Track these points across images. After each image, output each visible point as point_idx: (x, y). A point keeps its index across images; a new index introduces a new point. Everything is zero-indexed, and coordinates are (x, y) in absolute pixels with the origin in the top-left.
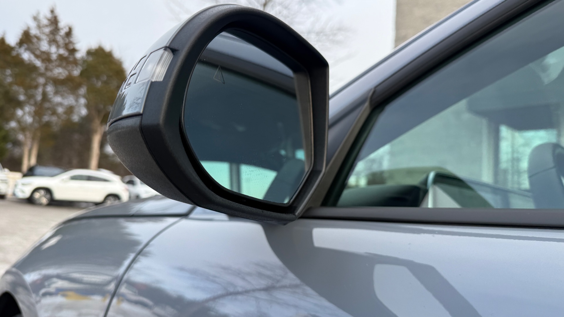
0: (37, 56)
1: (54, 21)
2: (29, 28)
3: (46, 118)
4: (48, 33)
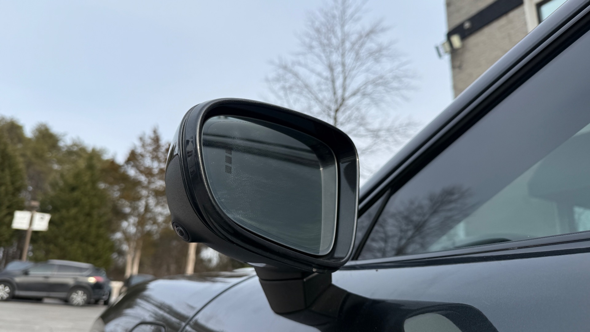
0: (141, 172)
1: (156, 140)
2: (135, 147)
3: (148, 227)
4: (151, 151)
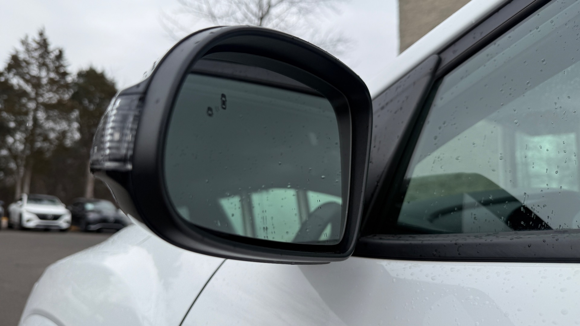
0: (27, 81)
1: (44, 44)
2: (17, 52)
3: (39, 144)
4: (37, 57)
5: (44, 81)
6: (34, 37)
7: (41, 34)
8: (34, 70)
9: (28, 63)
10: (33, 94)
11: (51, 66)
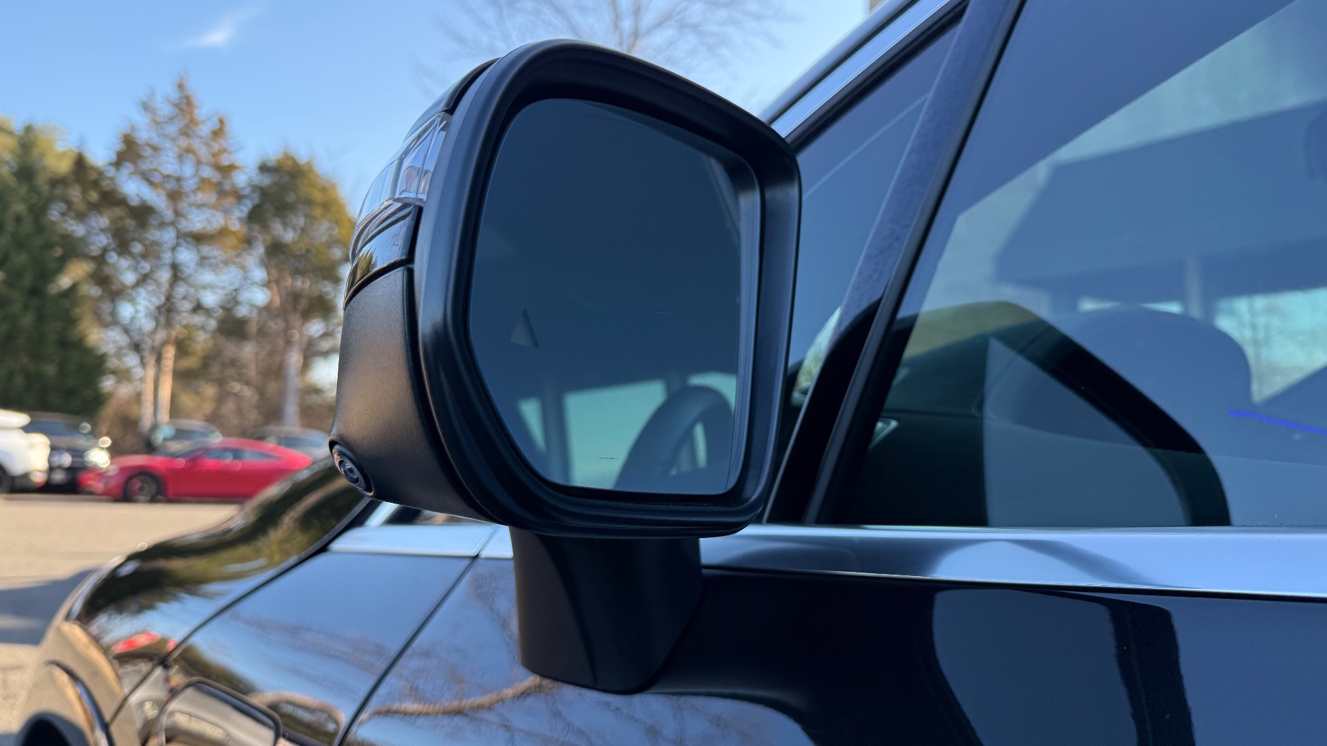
0: (155, 187)
1: (185, 105)
2: (133, 128)
4: (176, 135)
5: (190, 184)
6: (165, 93)
7: (181, 87)
8: (168, 164)
9: (155, 149)
10: (169, 214)
11: (203, 152)
